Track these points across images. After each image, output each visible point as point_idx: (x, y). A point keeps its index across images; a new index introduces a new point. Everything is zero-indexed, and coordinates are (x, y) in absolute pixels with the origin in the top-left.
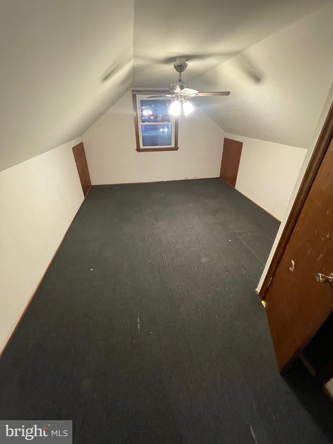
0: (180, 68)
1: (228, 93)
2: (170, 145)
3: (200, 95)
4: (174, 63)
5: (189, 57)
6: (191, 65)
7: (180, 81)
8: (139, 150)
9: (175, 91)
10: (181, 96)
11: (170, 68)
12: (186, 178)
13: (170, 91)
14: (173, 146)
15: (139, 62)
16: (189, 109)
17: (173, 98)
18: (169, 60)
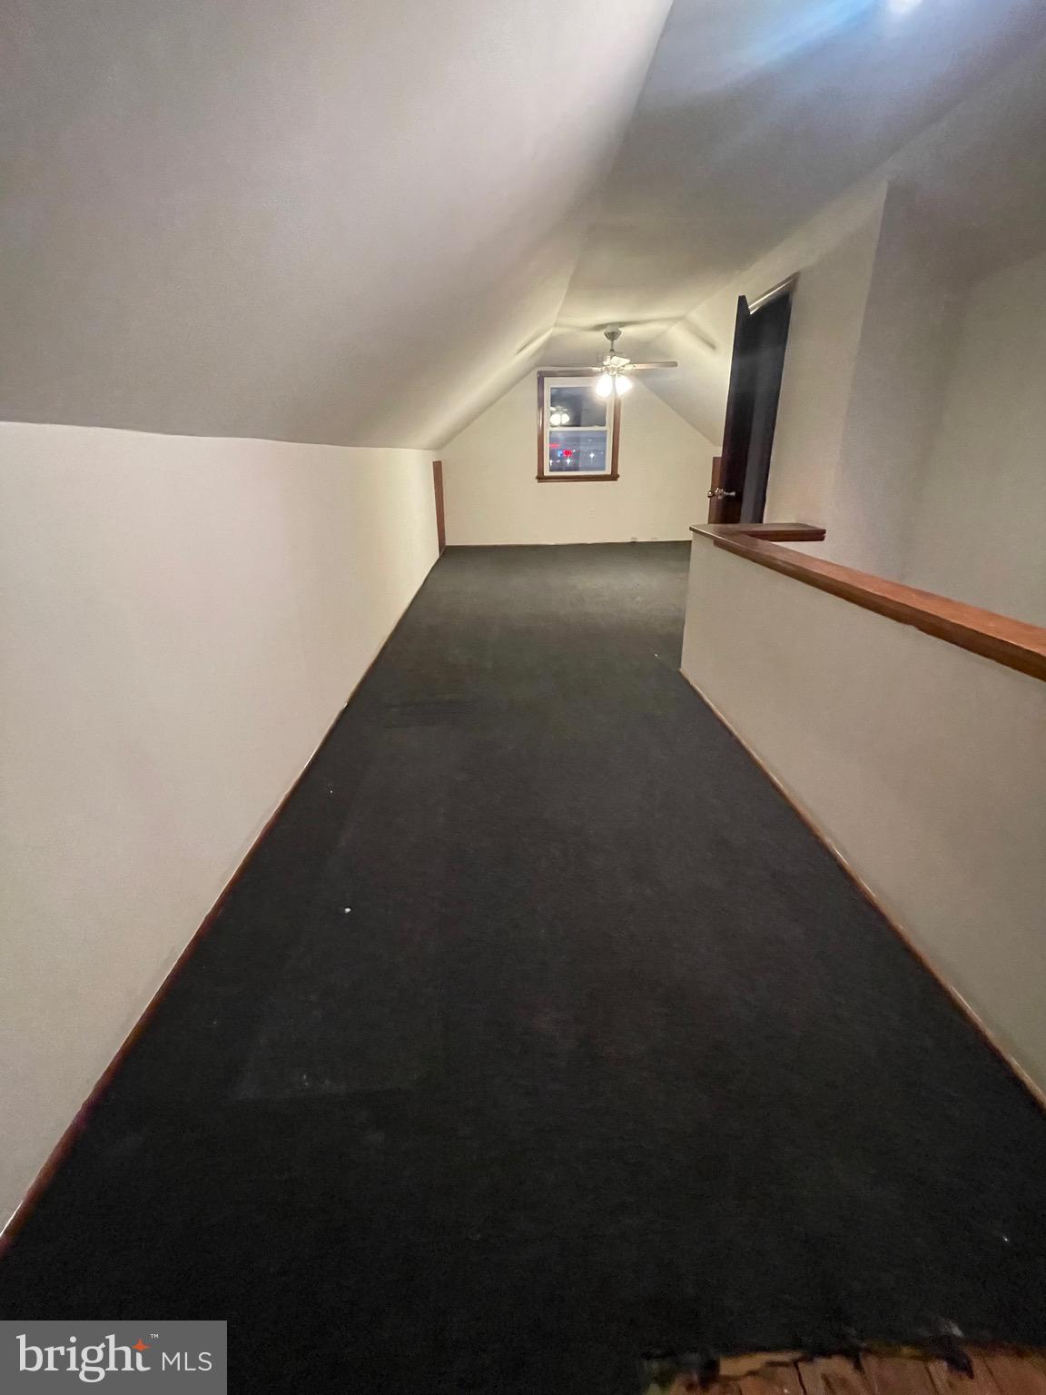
0: (612, 336)
1: (675, 364)
2: (603, 469)
3: (639, 367)
4: (604, 331)
5: (623, 324)
6: (626, 331)
7: (612, 350)
8: (541, 478)
9: (605, 363)
10: (613, 369)
11: (600, 336)
12: (633, 538)
13: (599, 362)
14: (608, 471)
15: (558, 331)
16: (625, 386)
17: (602, 372)
18: (599, 327)
